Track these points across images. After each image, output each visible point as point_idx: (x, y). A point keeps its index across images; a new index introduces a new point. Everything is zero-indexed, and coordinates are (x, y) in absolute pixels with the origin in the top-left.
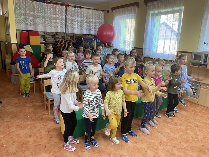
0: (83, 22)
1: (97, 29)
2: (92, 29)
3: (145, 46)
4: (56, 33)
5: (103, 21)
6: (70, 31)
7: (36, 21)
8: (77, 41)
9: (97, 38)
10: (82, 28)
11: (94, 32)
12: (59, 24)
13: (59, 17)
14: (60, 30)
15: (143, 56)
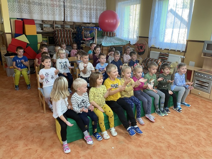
0: (83, 9)
1: (99, 16)
2: (93, 17)
3: (151, 35)
4: (55, 22)
5: (105, 8)
6: (68, 19)
7: (31, 8)
8: (77, 31)
9: (99, 27)
10: (82, 16)
11: (95, 20)
12: (57, 12)
13: (56, 4)
14: (58, 19)
15: (149, 46)
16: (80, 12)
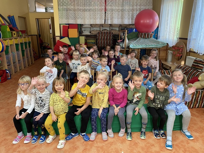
0: (125, 11)
3: (191, 36)
7: (76, 14)
12: (98, 16)
13: (98, 9)
14: (99, 22)
15: (187, 50)
16: (121, 14)
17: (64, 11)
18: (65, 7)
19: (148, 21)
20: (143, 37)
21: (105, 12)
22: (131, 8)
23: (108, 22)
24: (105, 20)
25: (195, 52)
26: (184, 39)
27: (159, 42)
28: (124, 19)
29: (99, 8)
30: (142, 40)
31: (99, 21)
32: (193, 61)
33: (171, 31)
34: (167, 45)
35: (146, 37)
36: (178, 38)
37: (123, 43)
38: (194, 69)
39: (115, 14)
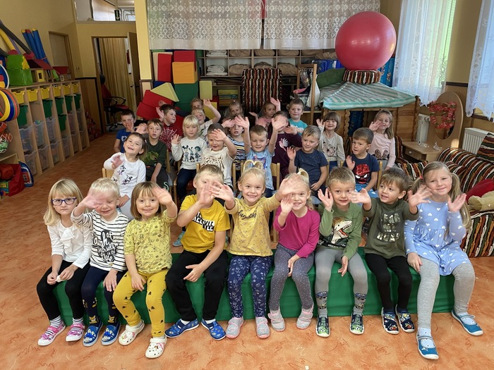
4: (254, 53)
6: (272, 45)
12: (245, 29)
13: (245, 11)
14: (247, 45)
15: (467, 111)
16: (303, 24)
17: (160, 19)
18: (164, 8)
19: (369, 42)
20: (356, 81)
21: (263, 21)
22: (327, 8)
23: (268, 44)
24: (262, 39)
25: (485, 118)
26: (458, 86)
27: (397, 94)
28: (309, 36)
29: (248, 9)
30: (354, 89)
31: (248, 42)
32: (482, 140)
33: (425, 66)
34: (415, 99)
35: (364, 82)
36: (442, 83)
37: (308, 96)
38: (484, 161)
39: (288, 26)
